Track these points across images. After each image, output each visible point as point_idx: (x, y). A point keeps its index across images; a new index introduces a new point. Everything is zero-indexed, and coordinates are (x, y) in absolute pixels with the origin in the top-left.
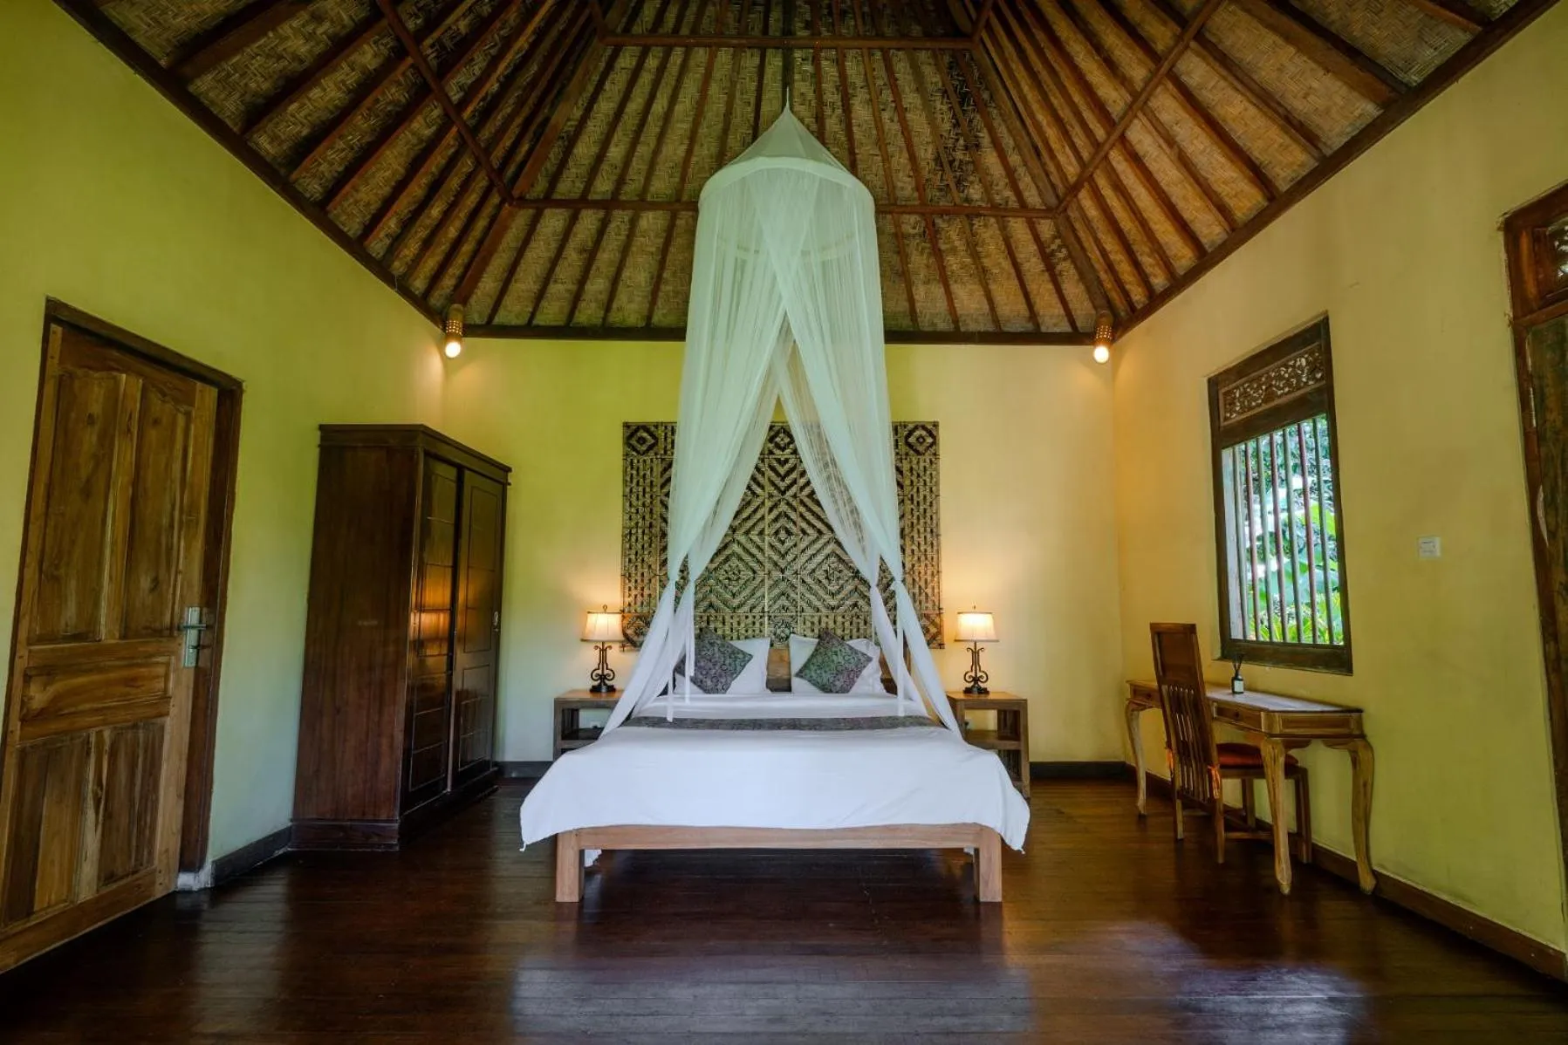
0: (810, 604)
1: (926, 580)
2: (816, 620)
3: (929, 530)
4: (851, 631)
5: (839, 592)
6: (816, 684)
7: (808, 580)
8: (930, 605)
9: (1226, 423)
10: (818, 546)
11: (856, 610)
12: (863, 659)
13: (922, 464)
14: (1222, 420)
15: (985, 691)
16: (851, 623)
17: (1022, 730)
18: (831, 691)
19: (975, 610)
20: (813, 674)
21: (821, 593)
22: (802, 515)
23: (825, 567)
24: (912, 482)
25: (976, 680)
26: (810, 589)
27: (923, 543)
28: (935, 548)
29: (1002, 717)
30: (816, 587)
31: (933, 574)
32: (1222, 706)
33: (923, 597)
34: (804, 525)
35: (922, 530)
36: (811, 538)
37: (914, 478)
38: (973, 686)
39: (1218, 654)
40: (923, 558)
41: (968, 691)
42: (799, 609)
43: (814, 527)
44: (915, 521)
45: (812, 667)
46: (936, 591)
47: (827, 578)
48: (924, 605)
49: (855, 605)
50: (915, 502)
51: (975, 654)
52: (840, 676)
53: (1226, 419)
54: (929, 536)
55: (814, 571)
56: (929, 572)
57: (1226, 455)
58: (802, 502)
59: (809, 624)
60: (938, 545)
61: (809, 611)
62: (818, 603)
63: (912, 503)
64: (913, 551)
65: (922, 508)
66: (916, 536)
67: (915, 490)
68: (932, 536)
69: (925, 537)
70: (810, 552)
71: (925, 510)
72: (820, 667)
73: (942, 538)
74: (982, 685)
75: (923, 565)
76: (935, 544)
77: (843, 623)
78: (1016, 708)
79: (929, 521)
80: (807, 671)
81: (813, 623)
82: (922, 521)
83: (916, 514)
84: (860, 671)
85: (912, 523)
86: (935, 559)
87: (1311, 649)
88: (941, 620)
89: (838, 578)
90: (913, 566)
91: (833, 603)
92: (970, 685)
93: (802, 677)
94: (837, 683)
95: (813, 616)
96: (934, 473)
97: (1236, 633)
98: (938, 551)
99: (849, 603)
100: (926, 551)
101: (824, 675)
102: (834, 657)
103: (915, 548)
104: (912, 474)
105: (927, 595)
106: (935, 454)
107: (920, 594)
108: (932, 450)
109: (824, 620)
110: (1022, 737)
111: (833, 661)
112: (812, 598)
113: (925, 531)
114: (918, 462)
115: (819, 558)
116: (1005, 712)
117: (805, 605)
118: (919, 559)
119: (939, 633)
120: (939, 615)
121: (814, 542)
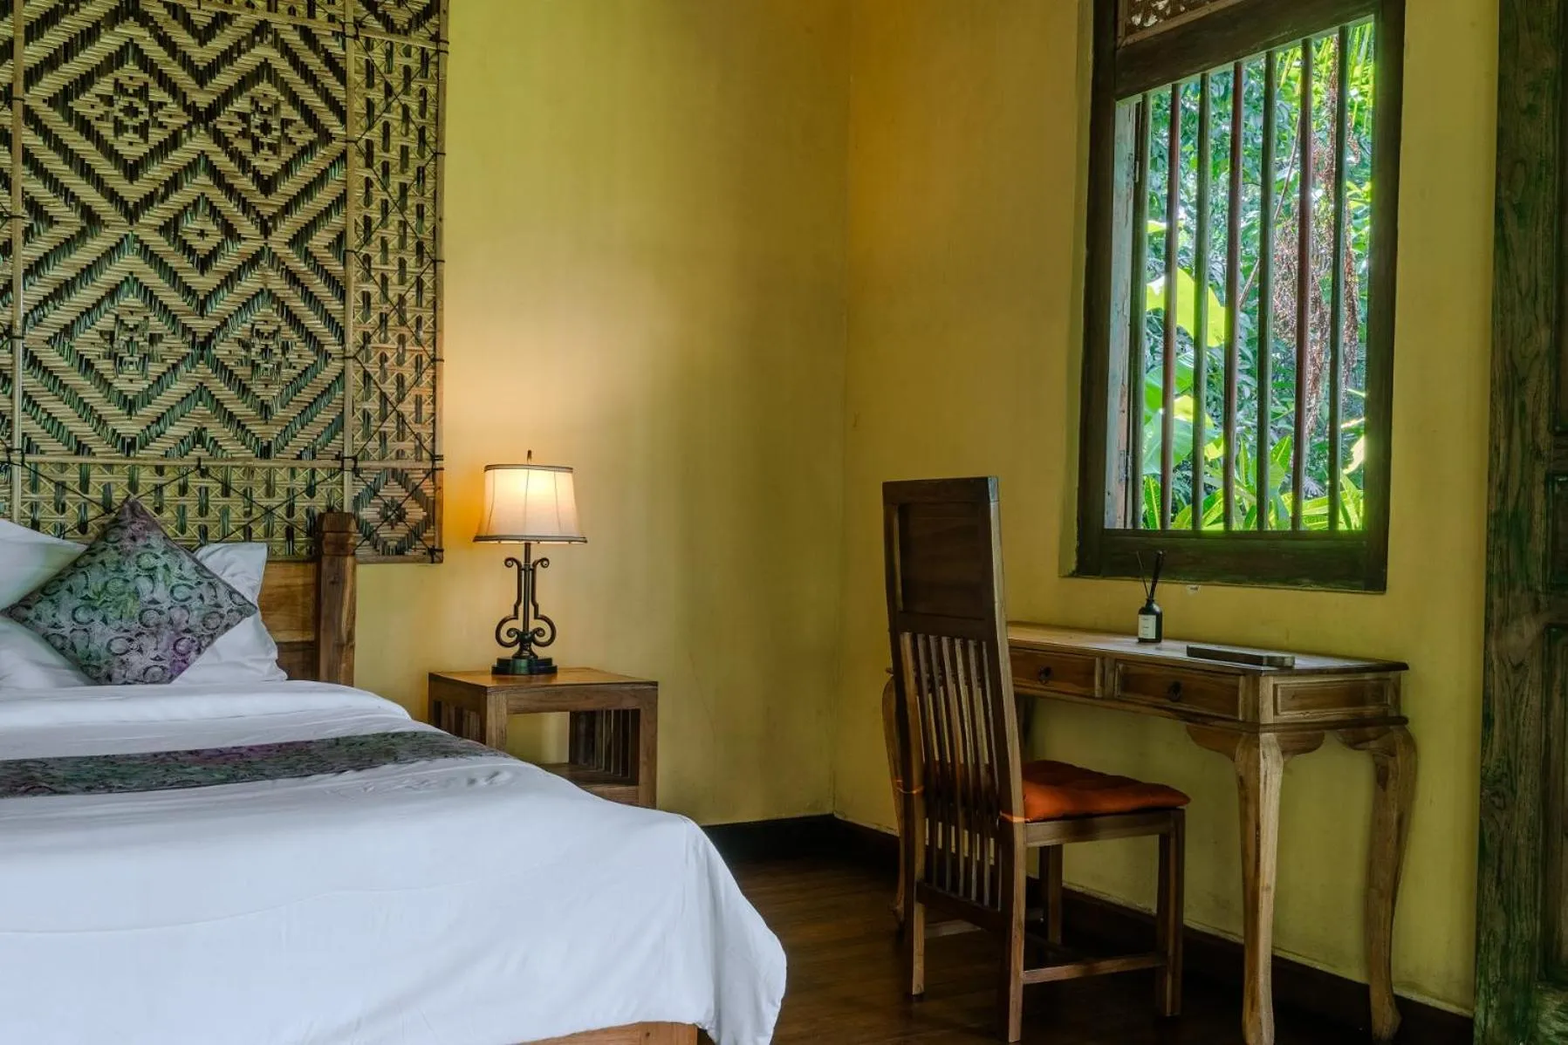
0: (54, 425)
1: (400, 380)
2: (71, 477)
3: (411, 243)
4: (182, 511)
5: (146, 397)
6: (64, 649)
7: (50, 357)
8: (408, 445)
9: (1130, 40)
10: (83, 256)
11: (198, 452)
12: (227, 605)
13: (399, 61)
14: (1121, 32)
15: (547, 668)
16: (183, 490)
17: (642, 758)
18: (109, 679)
19: (529, 461)
20: (64, 618)
21: (92, 394)
22: (28, 158)
23: (106, 322)
24: (370, 105)
25: (525, 639)
26: (58, 386)
27: (394, 278)
28: (428, 295)
29: (582, 727)
30: (75, 379)
31: (418, 363)
32: (1134, 669)
33: (390, 426)
34: (38, 189)
35: (393, 243)
36: (62, 232)
37: (377, 95)
38: (518, 656)
39: (1073, 567)
40: (393, 320)
41: (502, 669)
42: (17, 443)
43: (70, 197)
44: (376, 216)
45: (64, 594)
46: (426, 409)
47: (113, 356)
48: (393, 445)
49: (199, 437)
50: (377, 165)
51: (527, 573)
52: (146, 641)
53: (1131, 29)
54: (411, 262)
55: (68, 330)
56: (409, 359)
57: (1124, 113)
58: (30, 116)
59: (47, 491)
60: (437, 287)
61: (53, 451)
62: (83, 429)
63: (369, 165)
64: (366, 297)
65: (395, 181)
66: (377, 258)
67: (377, 129)
68: (420, 261)
69: (402, 263)
70: (60, 271)
71: (404, 188)
72: (89, 603)
73: (449, 271)
74: (541, 653)
75: (393, 338)
76: (428, 284)
77: (159, 489)
78: (629, 704)
79: (412, 219)
80: (45, 608)
81: (61, 486)
82: (394, 218)
83: (378, 195)
84: (213, 637)
85: (367, 220)
86: (427, 324)
87: (1285, 543)
88: (438, 488)
89: (146, 358)
90: (367, 338)
91: (130, 427)
92: (509, 653)
93: (23, 621)
94: (134, 658)
95: (63, 467)
96: (431, 89)
97: (1115, 516)
98: (435, 305)
99: (177, 430)
100: (402, 299)
101: (98, 627)
102: (144, 584)
103: (373, 289)
104: (370, 85)
105: (400, 416)
106: (436, 38)
107: (384, 418)
108: (430, 26)
109: (97, 478)
110: (642, 777)
111: (136, 593)
112: (62, 411)
113: (402, 245)
114: (389, 55)
115: (85, 296)
116: (591, 715)
117: (35, 430)
118: (384, 320)
119: (432, 519)
120: (432, 473)
121: (68, 245)
